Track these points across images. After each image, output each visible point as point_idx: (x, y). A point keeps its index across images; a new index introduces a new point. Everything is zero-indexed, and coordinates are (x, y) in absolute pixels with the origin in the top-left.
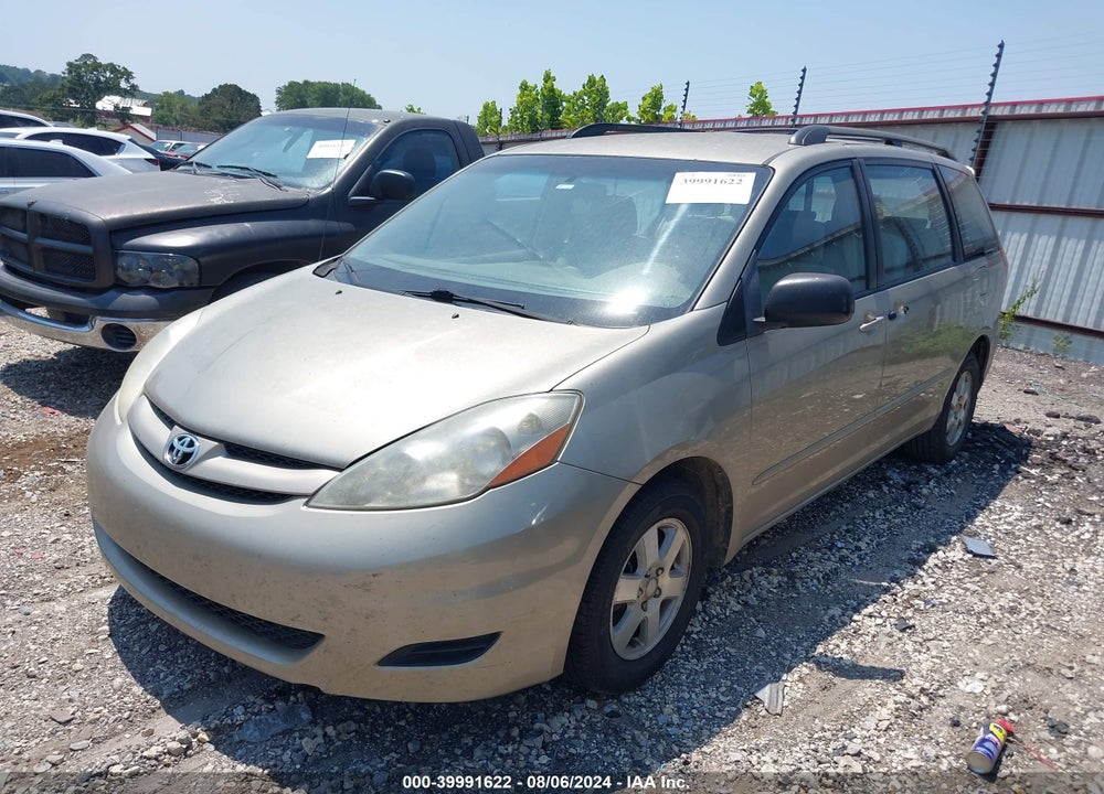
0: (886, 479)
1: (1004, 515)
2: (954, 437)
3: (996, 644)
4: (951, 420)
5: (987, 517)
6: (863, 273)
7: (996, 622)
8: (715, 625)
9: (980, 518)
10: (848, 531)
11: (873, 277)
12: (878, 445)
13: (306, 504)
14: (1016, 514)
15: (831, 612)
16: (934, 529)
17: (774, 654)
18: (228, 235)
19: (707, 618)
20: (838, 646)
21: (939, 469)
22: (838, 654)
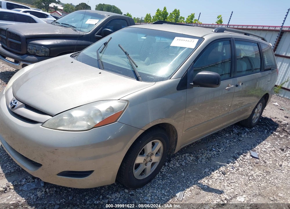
0: (232, 131)
1: (265, 146)
2: (255, 121)
3: (252, 187)
4: (254, 116)
5: (260, 146)
6: (230, 72)
7: (254, 179)
8: (170, 170)
9: (258, 146)
10: (217, 145)
11: (233, 73)
12: (233, 120)
13: (42, 125)
14: (269, 146)
15: (206, 170)
16: (243, 148)
17: (185, 181)
18: (59, 43)
19: (168, 168)
20: (204, 181)
21: (249, 130)
22: (204, 184)
